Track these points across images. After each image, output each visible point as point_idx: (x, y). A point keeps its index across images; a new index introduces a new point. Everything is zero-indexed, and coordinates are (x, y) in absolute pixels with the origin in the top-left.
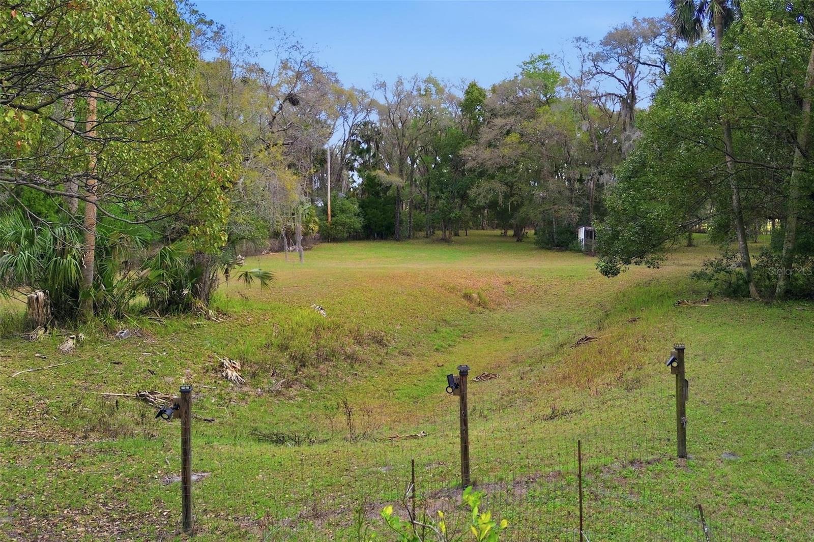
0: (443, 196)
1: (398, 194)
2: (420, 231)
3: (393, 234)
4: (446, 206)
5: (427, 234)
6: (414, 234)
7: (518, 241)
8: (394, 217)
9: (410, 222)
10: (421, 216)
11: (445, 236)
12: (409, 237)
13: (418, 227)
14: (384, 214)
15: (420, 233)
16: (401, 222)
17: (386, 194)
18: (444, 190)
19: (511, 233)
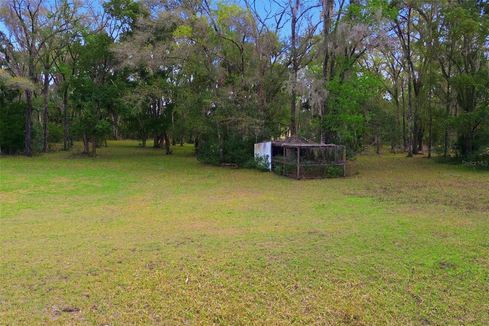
0: (86, 104)
1: (28, 101)
2: (57, 142)
3: (22, 147)
4: (90, 116)
5: (65, 147)
6: (50, 147)
7: (167, 154)
8: (24, 128)
9: (45, 134)
10: (58, 128)
11: (88, 149)
12: (44, 150)
13: (55, 138)
14: (9, 125)
15: (57, 144)
16: (33, 134)
17: (11, 100)
18: (86, 98)
19: (150, 142)
